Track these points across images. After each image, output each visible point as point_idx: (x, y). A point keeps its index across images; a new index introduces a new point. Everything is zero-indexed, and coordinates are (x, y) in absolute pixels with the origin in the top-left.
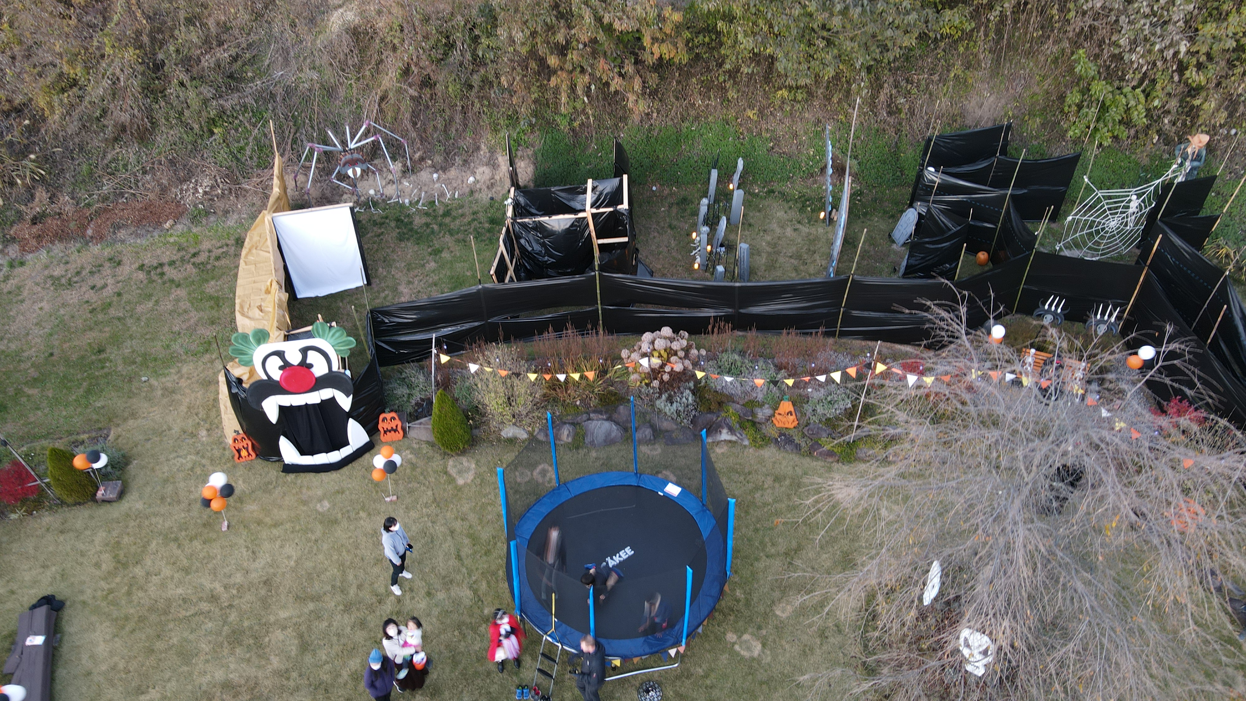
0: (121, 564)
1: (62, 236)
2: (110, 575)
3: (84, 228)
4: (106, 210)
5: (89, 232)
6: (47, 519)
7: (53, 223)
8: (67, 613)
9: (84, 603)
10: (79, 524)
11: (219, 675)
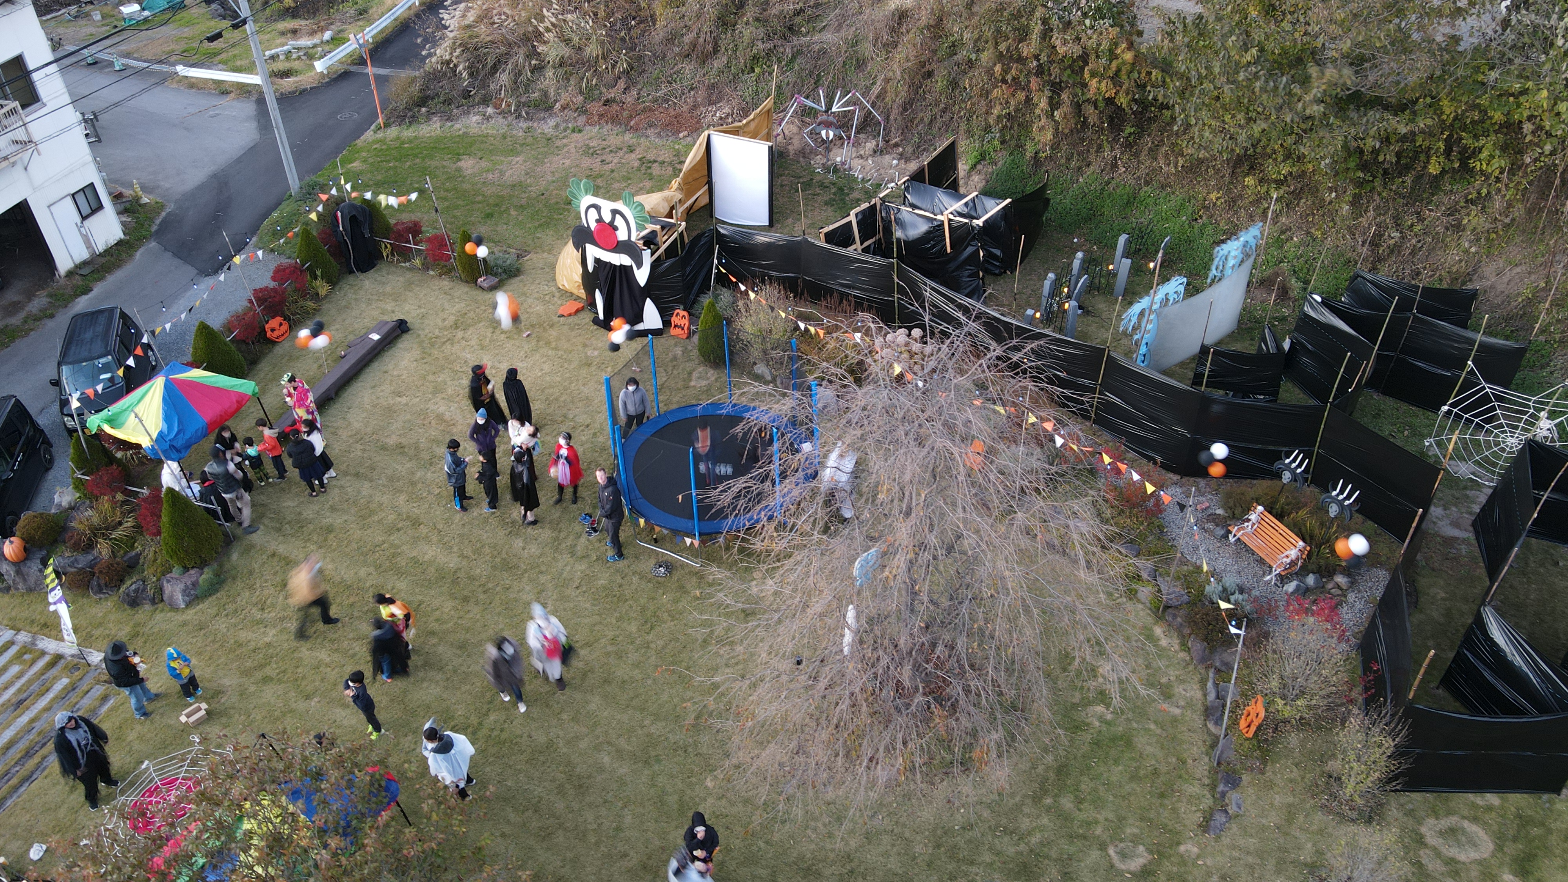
0: (456, 326)
1: (615, 120)
2: (445, 328)
3: (631, 117)
4: (650, 110)
5: (632, 123)
6: (446, 283)
7: (615, 107)
8: (406, 337)
9: (419, 336)
10: (457, 294)
11: (442, 409)
